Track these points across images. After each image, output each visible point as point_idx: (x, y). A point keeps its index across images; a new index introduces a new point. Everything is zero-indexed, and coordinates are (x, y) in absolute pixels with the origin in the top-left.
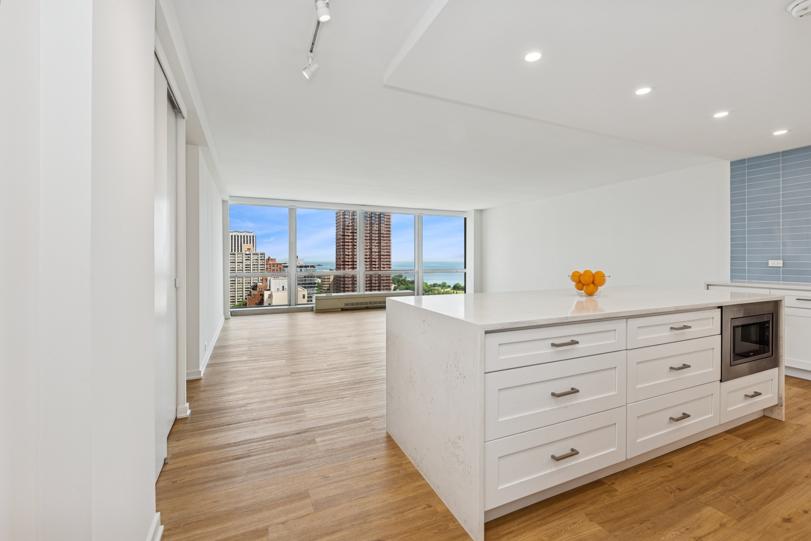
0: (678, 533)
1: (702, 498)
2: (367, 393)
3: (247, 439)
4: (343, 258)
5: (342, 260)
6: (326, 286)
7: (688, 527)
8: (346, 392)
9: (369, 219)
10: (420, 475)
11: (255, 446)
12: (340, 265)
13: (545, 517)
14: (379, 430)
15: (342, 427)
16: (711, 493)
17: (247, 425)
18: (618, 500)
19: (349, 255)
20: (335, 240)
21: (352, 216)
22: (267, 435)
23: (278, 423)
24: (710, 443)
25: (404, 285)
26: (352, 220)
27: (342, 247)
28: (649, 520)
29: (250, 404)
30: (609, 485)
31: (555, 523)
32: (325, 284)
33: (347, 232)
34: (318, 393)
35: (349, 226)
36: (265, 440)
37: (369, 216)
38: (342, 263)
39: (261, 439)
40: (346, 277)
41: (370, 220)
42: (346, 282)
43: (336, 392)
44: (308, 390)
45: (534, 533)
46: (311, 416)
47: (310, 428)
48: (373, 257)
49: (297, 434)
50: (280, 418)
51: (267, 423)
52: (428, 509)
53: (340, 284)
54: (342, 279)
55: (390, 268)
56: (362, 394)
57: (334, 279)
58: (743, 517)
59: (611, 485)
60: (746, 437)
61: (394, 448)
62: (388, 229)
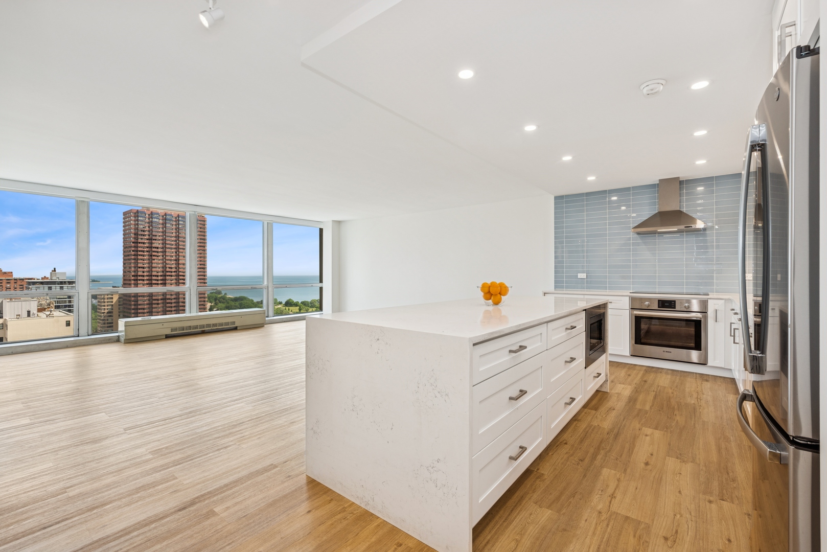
0: (598, 496)
1: (598, 462)
2: (257, 435)
3: (95, 539)
4: (134, 272)
5: (133, 274)
6: (106, 307)
7: (602, 489)
8: (226, 440)
9: (174, 223)
10: (372, 514)
11: (115, 546)
12: (130, 280)
13: (507, 517)
14: (297, 476)
15: (244, 484)
16: (599, 457)
17: (83, 520)
18: (548, 482)
19: (143, 268)
20: (122, 248)
21: (149, 219)
22: (129, 525)
23: (140, 503)
24: (579, 418)
25: (223, 303)
26: (149, 223)
27: (133, 257)
28: (577, 492)
29: (71, 487)
30: (536, 472)
31: (517, 520)
32: (104, 306)
33: (142, 239)
34: (185, 448)
35: (144, 231)
36: (130, 532)
37: (174, 219)
38: (133, 278)
39: (122, 533)
40: (140, 296)
41: (176, 225)
42: (139, 302)
43: (211, 442)
44: (167, 448)
45: (507, 536)
46: (190, 480)
47: (197, 498)
48: (180, 270)
49: (180, 510)
50: (139, 495)
51: (120, 507)
52: (400, 548)
53: (130, 305)
54: (133, 299)
55: (205, 283)
56: (249, 438)
57: (119, 298)
58: (625, 470)
59: (538, 471)
60: (596, 408)
61: (325, 493)
62: (202, 237)
